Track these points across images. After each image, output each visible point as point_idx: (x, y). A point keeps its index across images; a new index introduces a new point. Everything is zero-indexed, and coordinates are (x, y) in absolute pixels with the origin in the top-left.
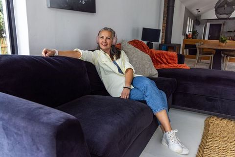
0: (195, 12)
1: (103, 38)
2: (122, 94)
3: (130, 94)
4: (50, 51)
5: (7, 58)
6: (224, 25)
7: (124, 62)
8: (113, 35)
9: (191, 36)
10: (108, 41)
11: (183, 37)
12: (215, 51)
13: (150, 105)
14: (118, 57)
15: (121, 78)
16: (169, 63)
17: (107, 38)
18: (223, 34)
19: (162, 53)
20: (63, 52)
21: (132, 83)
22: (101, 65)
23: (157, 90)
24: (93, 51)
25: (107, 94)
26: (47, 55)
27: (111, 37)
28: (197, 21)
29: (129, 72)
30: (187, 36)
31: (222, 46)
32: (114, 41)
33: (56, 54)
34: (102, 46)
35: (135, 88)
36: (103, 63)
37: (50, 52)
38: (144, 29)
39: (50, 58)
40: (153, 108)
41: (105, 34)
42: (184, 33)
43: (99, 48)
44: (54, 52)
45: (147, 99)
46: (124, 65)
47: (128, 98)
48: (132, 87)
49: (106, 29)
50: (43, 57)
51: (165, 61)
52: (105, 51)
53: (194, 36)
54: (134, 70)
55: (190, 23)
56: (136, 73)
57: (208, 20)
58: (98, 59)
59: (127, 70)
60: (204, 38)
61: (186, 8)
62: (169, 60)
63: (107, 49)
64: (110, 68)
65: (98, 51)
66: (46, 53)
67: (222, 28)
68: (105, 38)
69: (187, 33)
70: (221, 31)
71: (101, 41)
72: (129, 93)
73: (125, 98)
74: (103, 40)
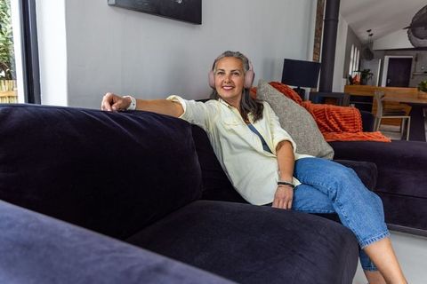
0: (365, 36)
1: (222, 73)
2: (276, 197)
3: (294, 198)
4: (119, 98)
5: (26, 112)
6: (416, 60)
7: (272, 128)
8: (245, 65)
9: (358, 79)
10: (235, 79)
11: (344, 82)
12: (410, 108)
13: (351, 226)
14: (259, 115)
15: (268, 161)
16: (343, 129)
17: (233, 72)
18: (416, 78)
19: (328, 110)
20: (147, 103)
21: (295, 175)
22: (223, 132)
23: (366, 192)
24: (204, 101)
25: (237, 197)
26: (114, 108)
27: (241, 70)
28: (367, 53)
29: (285, 148)
30: (351, 80)
31: (424, 99)
32: (249, 79)
33: (133, 107)
34: (221, 92)
35: (303, 183)
36: (228, 127)
37: (120, 102)
38: (287, 62)
39: (122, 114)
40: (361, 233)
41: (228, 65)
42: (346, 75)
43: (215, 96)
44: (128, 102)
45: (343, 212)
46: (272, 133)
47: (290, 207)
48: (297, 183)
49: (228, 54)
50: (105, 112)
51: (336, 126)
52: (230, 102)
53: (364, 80)
54: (294, 145)
55: (355, 55)
56: (299, 151)
57: (387, 52)
58: (216, 119)
59: (281, 144)
60: (380, 85)
61: (349, 27)
62: (343, 123)
63: (234, 97)
64: (242, 139)
65: (213, 103)
66: (111, 103)
67: (413, 66)
68: (227, 73)
69: (350, 73)
70: (412, 70)
71: (219, 79)
72: (291, 197)
73: (285, 208)
74: (225, 78)
